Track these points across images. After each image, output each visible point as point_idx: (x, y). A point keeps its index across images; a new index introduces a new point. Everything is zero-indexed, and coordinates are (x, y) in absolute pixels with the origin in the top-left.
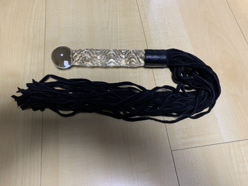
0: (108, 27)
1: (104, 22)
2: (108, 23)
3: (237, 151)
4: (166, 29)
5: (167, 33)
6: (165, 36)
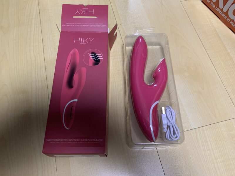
3: (202, 134)
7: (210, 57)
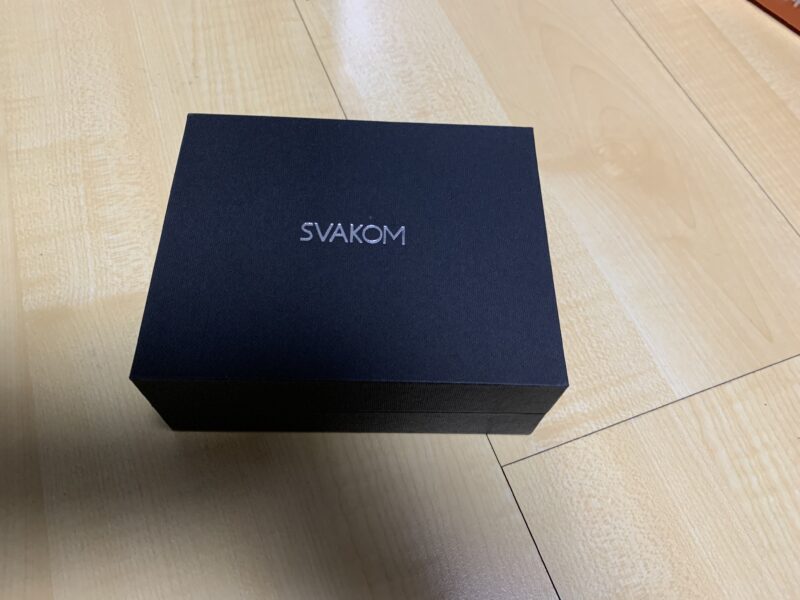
0: (197, 77)
1: (178, 64)
2: (194, 64)
3: (725, 420)
4: (404, 62)
5: (410, 74)
6: (404, 82)
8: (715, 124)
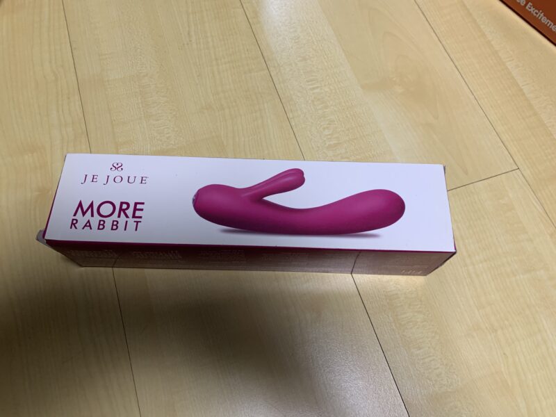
0: (191, 41)
1: (181, 34)
2: (189, 34)
4: (296, 31)
5: (298, 38)
6: (295, 43)
7: (449, 51)
8: (457, 64)
